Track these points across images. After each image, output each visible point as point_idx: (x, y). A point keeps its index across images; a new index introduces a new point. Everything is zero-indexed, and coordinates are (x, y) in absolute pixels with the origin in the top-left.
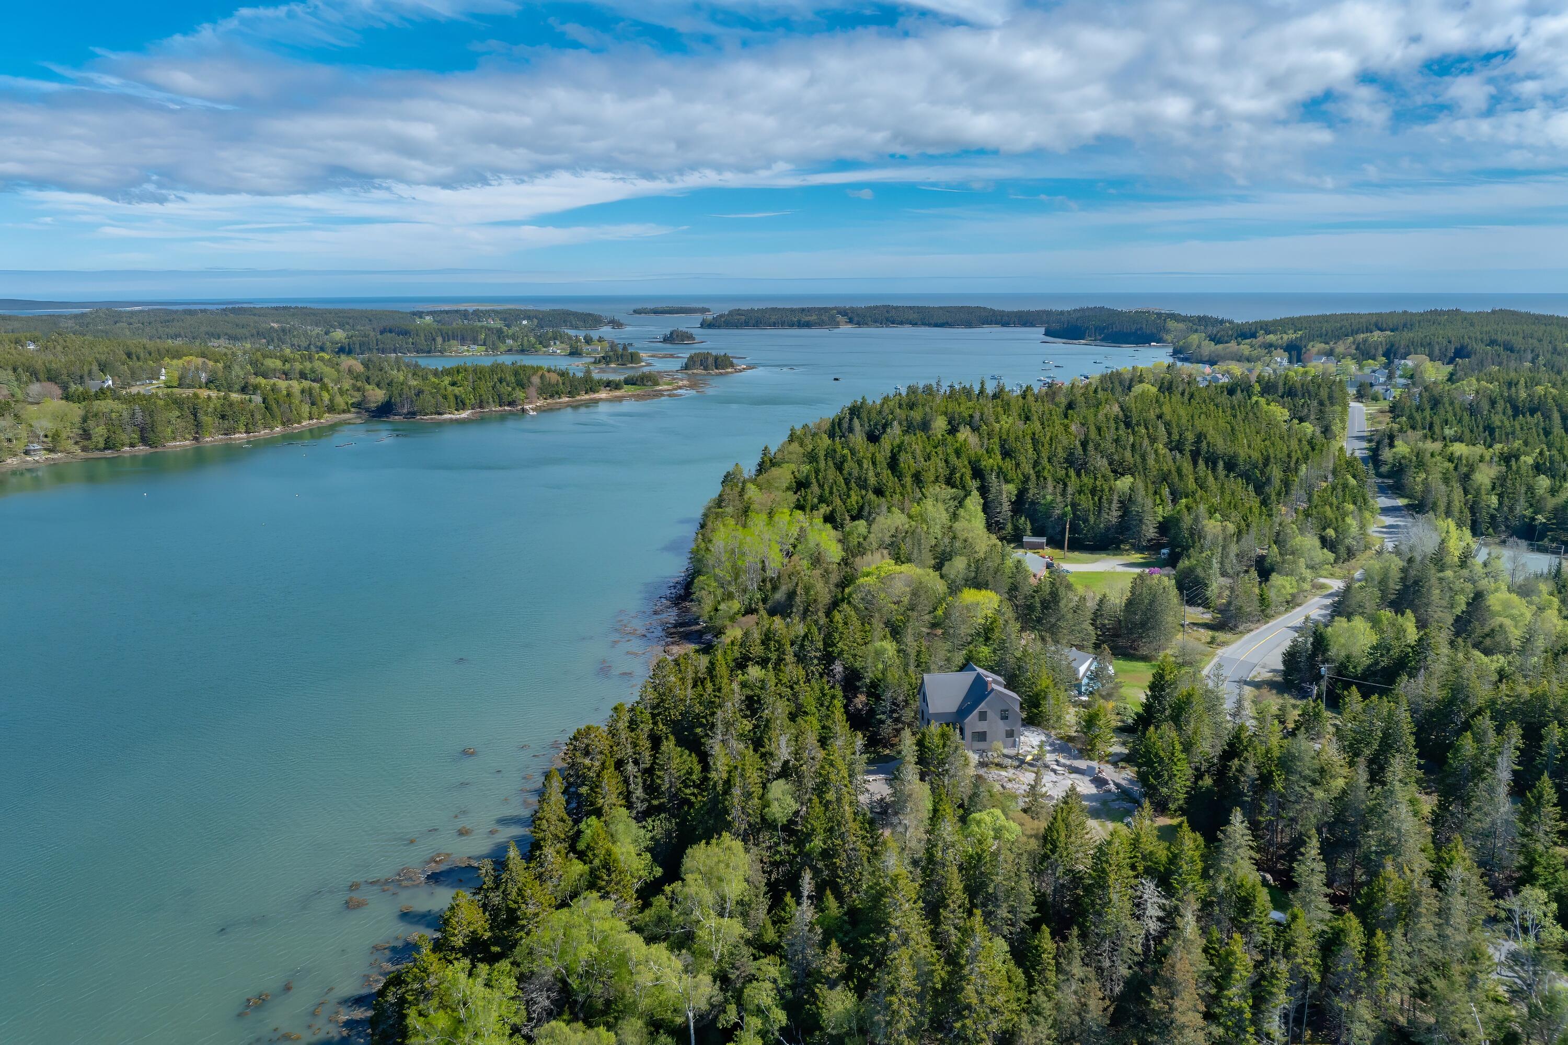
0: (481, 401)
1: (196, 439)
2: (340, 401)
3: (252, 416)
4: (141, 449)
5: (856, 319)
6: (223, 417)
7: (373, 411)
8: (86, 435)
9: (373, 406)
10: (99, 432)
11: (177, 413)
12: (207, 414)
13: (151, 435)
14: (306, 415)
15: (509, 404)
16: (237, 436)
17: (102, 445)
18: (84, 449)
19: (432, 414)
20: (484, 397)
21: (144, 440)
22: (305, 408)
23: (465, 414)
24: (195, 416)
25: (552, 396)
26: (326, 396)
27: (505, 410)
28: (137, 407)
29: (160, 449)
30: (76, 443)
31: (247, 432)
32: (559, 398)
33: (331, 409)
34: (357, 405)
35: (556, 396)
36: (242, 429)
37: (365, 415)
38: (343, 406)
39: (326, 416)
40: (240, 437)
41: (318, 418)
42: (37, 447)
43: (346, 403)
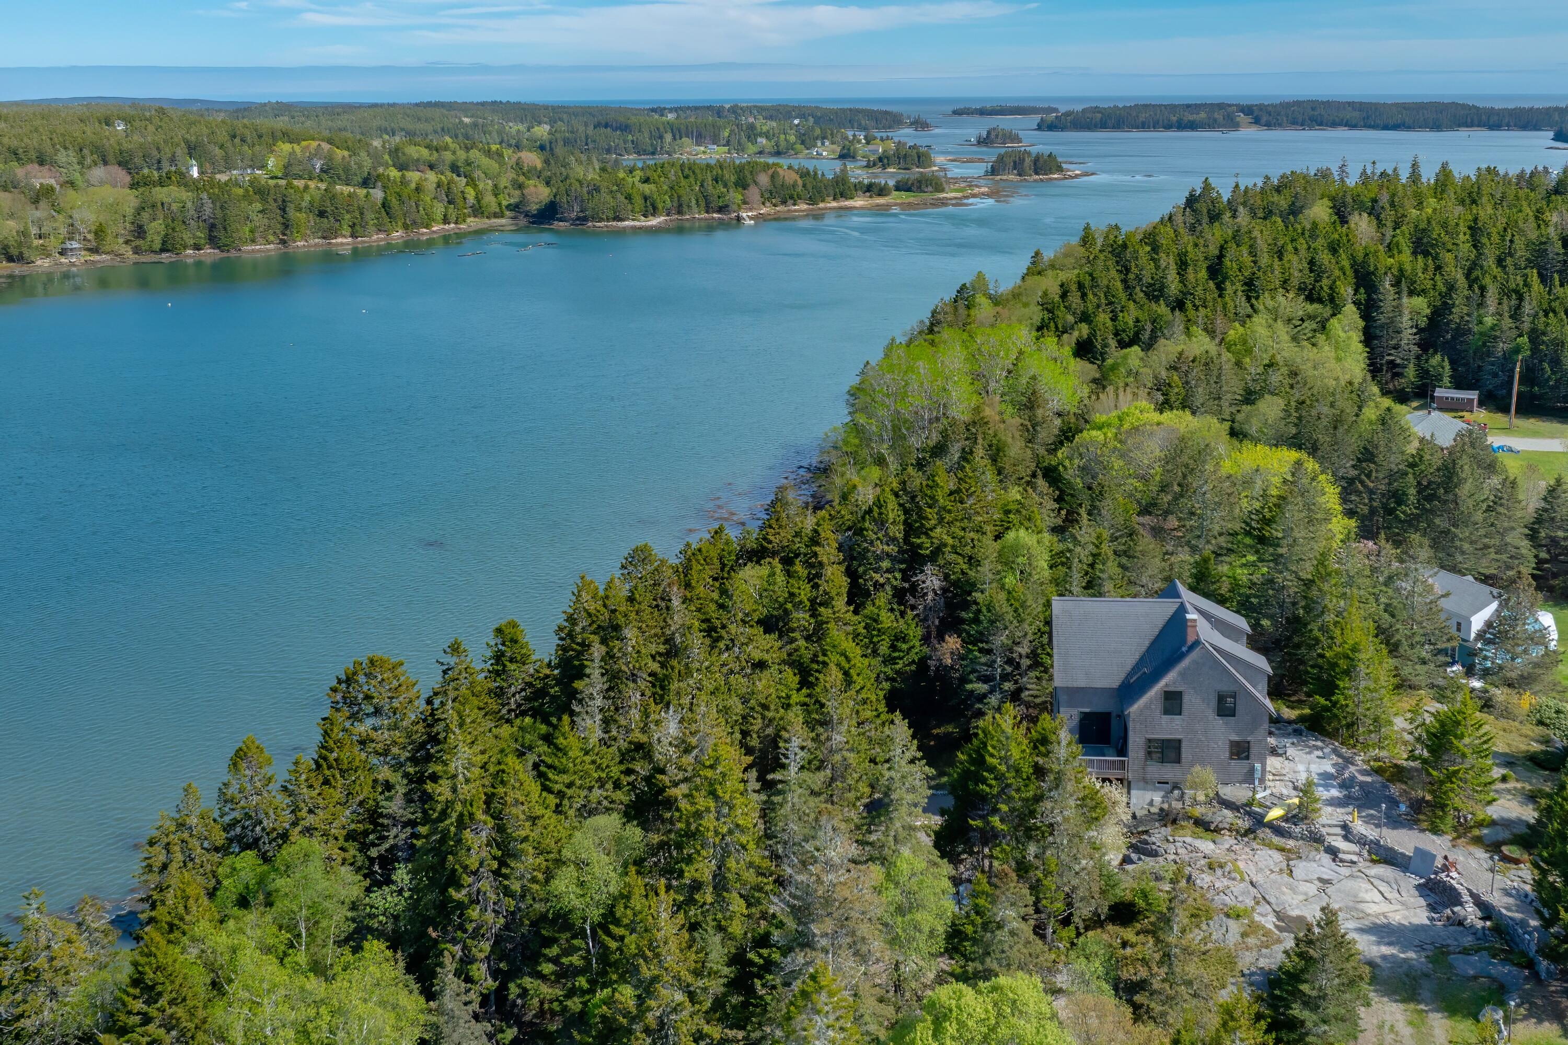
0: (680, 205)
1: (283, 242)
2: (489, 200)
3: (362, 214)
4: (210, 253)
5: (1264, 119)
6: (322, 214)
7: (533, 216)
8: (140, 231)
9: (534, 208)
10: (156, 229)
11: (258, 206)
12: (299, 209)
13: (220, 234)
14: (439, 216)
15: (720, 210)
16: (339, 240)
17: (157, 246)
18: (137, 250)
19: (608, 220)
20: (685, 199)
21: (213, 241)
22: (439, 209)
23: (654, 221)
24: (283, 210)
25: (784, 202)
26: (471, 193)
27: (713, 218)
28: (205, 196)
29: (234, 254)
30: (128, 242)
31: (353, 235)
32: (794, 205)
33: (478, 211)
34: (514, 208)
35: (790, 202)
36: (347, 231)
37: (523, 221)
38: (494, 208)
39: (469, 220)
40: (343, 242)
41: (456, 223)
42: (75, 245)
43: (500, 204)
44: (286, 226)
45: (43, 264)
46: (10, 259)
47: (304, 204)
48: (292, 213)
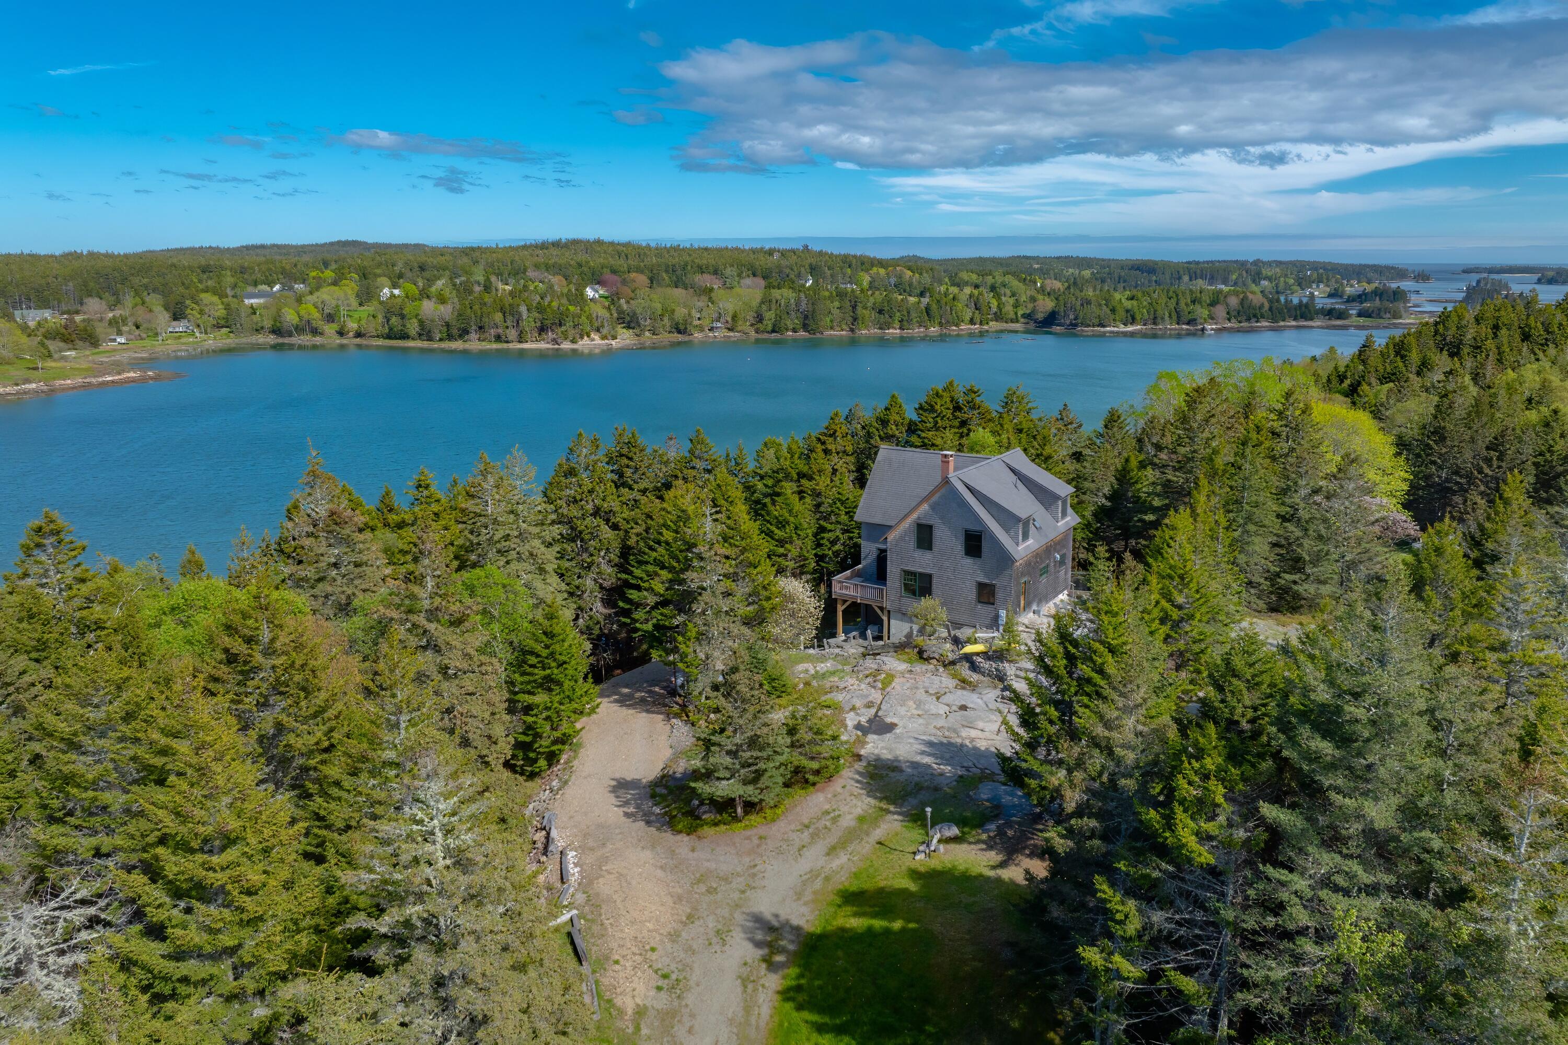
0: (1155, 318)
1: (852, 330)
2: (1009, 309)
3: (909, 312)
4: (803, 335)
6: (881, 312)
7: (1039, 322)
8: (760, 318)
9: (1040, 316)
10: (769, 316)
11: (837, 304)
12: (865, 308)
13: (811, 321)
14: (968, 318)
15: (1188, 323)
16: (891, 330)
17: (770, 328)
18: (757, 331)
19: (1094, 326)
20: (1160, 312)
21: (805, 327)
22: (968, 314)
23: (1130, 328)
24: (854, 307)
25: (1247, 320)
26: (994, 304)
27: (1182, 329)
28: (802, 295)
29: (818, 336)
30: (752, 325)
31: (901, 328)
32: (1257, 322)
33: (998, 317)
34: (1028, 316)
35: (1255, 320)
36: (897, 325)
37: (1032, 326)
38: (1012, 315)
39: (991, 323)
40: (894, 332)
41: (981, 324)
42: (719, 325)
43: (1016, 314)
44: (855, 319)
45: (698, 335)
46: (679, 332)
47: (869, 304)
48: (860, 310)
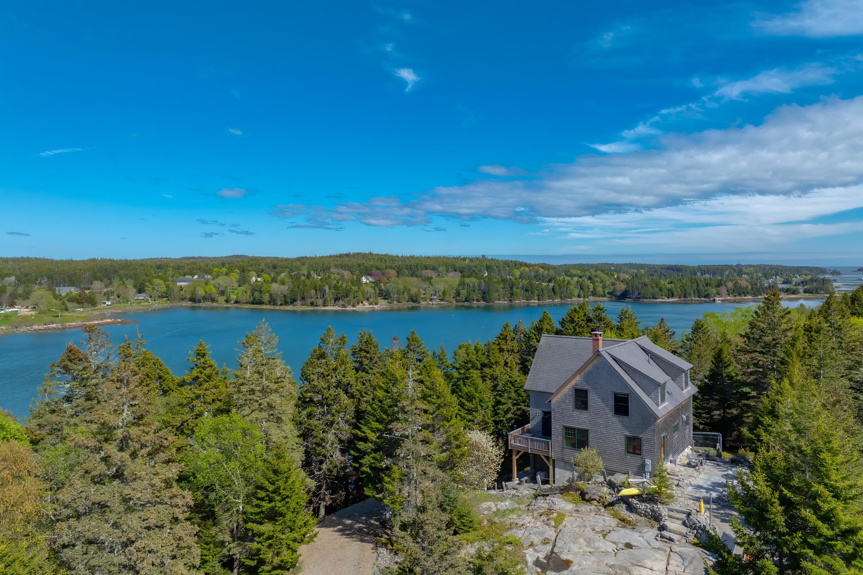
0: (685, 294)
1: (511, 301)
2: (600, 289)
3: (542, 291)
4: (482, 303)
6: (527, 290)
7: (618, 297)
8: (458, 294)
9: (618, 293)
10: (464, 292)
11: (502, 286)
12: (518, 288)
13: (487, 296)
14: (576, 294)
15: (705, 297)
16: (533, 301)
17: (464, 300)
18: (457, 301)
19: (650, 299)
20: (688, 290)
21: (484, 299)
22: (576, 292)
23: (671, 300)
24: (511, 288)
25: (740, 295)
26: (591, 286)
27: (702, 300)
28: (482, 281)
29: (491, 304)
30: (454, 298)
31: (539, 300)
32: (745, 296)
33: (594, 294)
34: (611, 293)
35: (743, 295)
36: (536, 297)
37: (614, 298)
38: (602, 293)
39: (589, 297)
40: (534, 302)
41: (584, 298)
42: (435, 297)
43: (604, 292)
44: (512, 294)
45: (423, 303)
46: (413, 301)
47: (520, 286)
48: (514, 289)
